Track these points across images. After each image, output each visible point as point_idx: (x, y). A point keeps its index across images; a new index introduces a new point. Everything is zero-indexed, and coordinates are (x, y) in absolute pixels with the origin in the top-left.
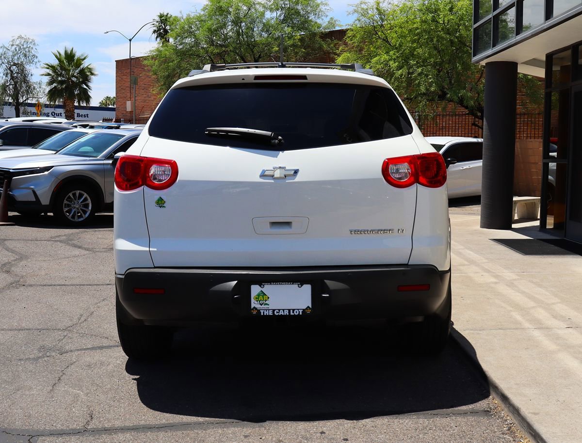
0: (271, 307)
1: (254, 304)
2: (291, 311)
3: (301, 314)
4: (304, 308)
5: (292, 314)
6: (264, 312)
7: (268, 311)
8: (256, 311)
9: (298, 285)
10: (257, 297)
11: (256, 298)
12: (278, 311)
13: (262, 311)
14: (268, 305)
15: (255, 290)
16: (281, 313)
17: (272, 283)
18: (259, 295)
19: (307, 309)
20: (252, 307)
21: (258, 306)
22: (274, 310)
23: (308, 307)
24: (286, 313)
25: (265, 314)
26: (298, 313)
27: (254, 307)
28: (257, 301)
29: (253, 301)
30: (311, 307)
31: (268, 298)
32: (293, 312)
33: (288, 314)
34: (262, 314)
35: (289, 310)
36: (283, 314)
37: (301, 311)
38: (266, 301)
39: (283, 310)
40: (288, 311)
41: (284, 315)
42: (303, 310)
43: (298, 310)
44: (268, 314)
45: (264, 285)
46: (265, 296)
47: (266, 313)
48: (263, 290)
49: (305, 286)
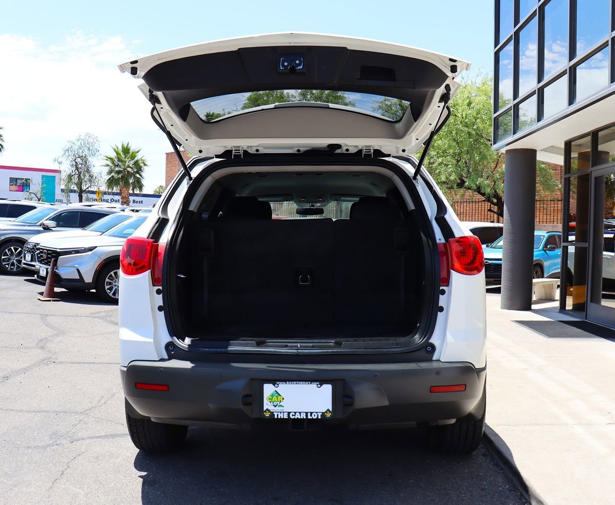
0: (287, 409)
1: (267, 405)
2: (309, 414)
3: (320, 417)
4: (324, 411)
5: (309, 417)
6: (278, 415)
7: (282, 413)
8: (269, 413)
9: (317, 385)
10: (271, 397)
11: (270, 399)
12: (294, 414)
13: (276, 414)
14: (283, 407)
15: (268, 389)
16: (298, 416)
17: (288, 382)
18: (272, 395)
19: (326, 412)
20: (265, 409)
21: (272, 408)
22: (289, 413)
23: (328, 410)
24: (303, 416)
25: (279, 417)
26: (316, 417)
27: (267, 409)
28: (270, 402)
29: (266, 401)
30: (331, 410)
31: (283, 399)
32: (311, 416)
33: (305, 417)
34: (276, 417)
35: (307, 413)
36: (299, 417)
37: (320, 415)
38: (280, 402)
39: (300, 413)
40: (305, 414)
41: (301, 419)
42: (323, 413)
43: (317, 413)
44: (282, 417)
45: (278, 384)
46: (279, 397)
47: (281, 416)
48: (277, 389)
49: (325, 386)
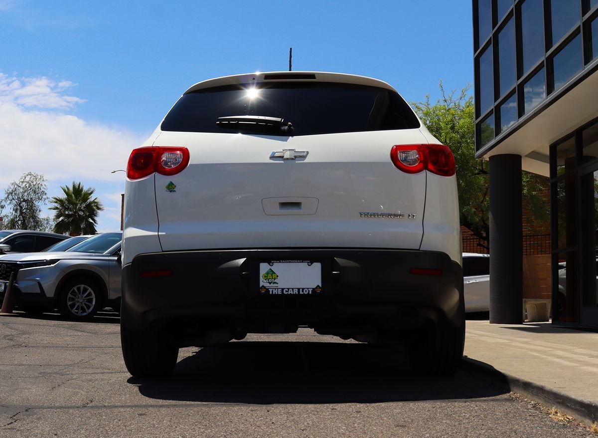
0: (280, 286)
1: (263, 283)
2: (301, 290)
3: (310, 293)
4: (314, 287)
5: (301, 293)
6: (272, 291)
7: (276, 290)
8: (265, 290)
9: (308, 263)
10: (266, 275)
11: (265, 277)
12: (287, 290)
13: (271, 290)
14: (277, 283)
15: (264, 268)
16: (291, 292)
17: (281, 261)
18: (267, 273)
19: (316, 288)
20: (261, 285)
21: (267, 285)
22: (283, 289)
23: (318, 286)
24: (296, 292)
25: (274, 293)
26: (307, 293)
27: (263, 286)
28: (266, 280)
29: (261, 279)
30: (320, 286)
31: (277, 276)
32: (303, 291)
33: (297, 293)
34: (271, 293)
35: (299, 289)
36: (292, 293)
37: (311, 290)
38: (275, 279)
39: (293, 289)
40: (297, 290)
41: (293, 294)
42: (313, 289)
43: (308, 289)
44: (277, 293)
45: (273, 263)
46: (274, 275)
47: (275, 292)
48: (272, 268)
49: (315, 264)
